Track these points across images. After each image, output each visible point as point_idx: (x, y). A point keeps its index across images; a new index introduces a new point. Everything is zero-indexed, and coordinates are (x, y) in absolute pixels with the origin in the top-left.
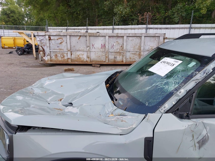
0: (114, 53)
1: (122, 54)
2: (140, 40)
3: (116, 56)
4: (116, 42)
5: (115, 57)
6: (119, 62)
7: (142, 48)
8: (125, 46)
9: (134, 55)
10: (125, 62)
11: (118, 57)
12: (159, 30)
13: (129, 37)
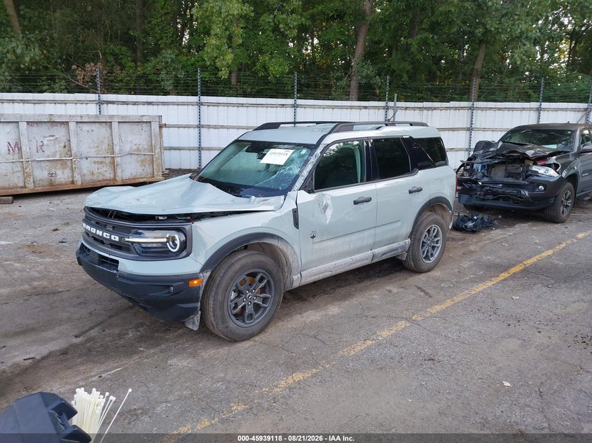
0: (48, 164)
1: (69, 165)
2: (109, 130)
3: (53, 171)
4: (47, 135)
5: (52, 174)
6: (65, 184)
7: (117, 149)
8: (73, 145)
9: (100, 165)
10: (79, 183)
11: (59, 173)
12: (130, 106)
13: (80, 125)
